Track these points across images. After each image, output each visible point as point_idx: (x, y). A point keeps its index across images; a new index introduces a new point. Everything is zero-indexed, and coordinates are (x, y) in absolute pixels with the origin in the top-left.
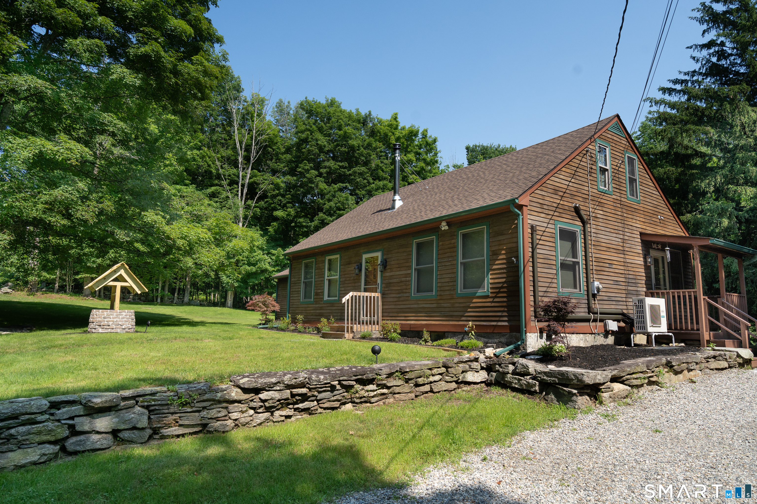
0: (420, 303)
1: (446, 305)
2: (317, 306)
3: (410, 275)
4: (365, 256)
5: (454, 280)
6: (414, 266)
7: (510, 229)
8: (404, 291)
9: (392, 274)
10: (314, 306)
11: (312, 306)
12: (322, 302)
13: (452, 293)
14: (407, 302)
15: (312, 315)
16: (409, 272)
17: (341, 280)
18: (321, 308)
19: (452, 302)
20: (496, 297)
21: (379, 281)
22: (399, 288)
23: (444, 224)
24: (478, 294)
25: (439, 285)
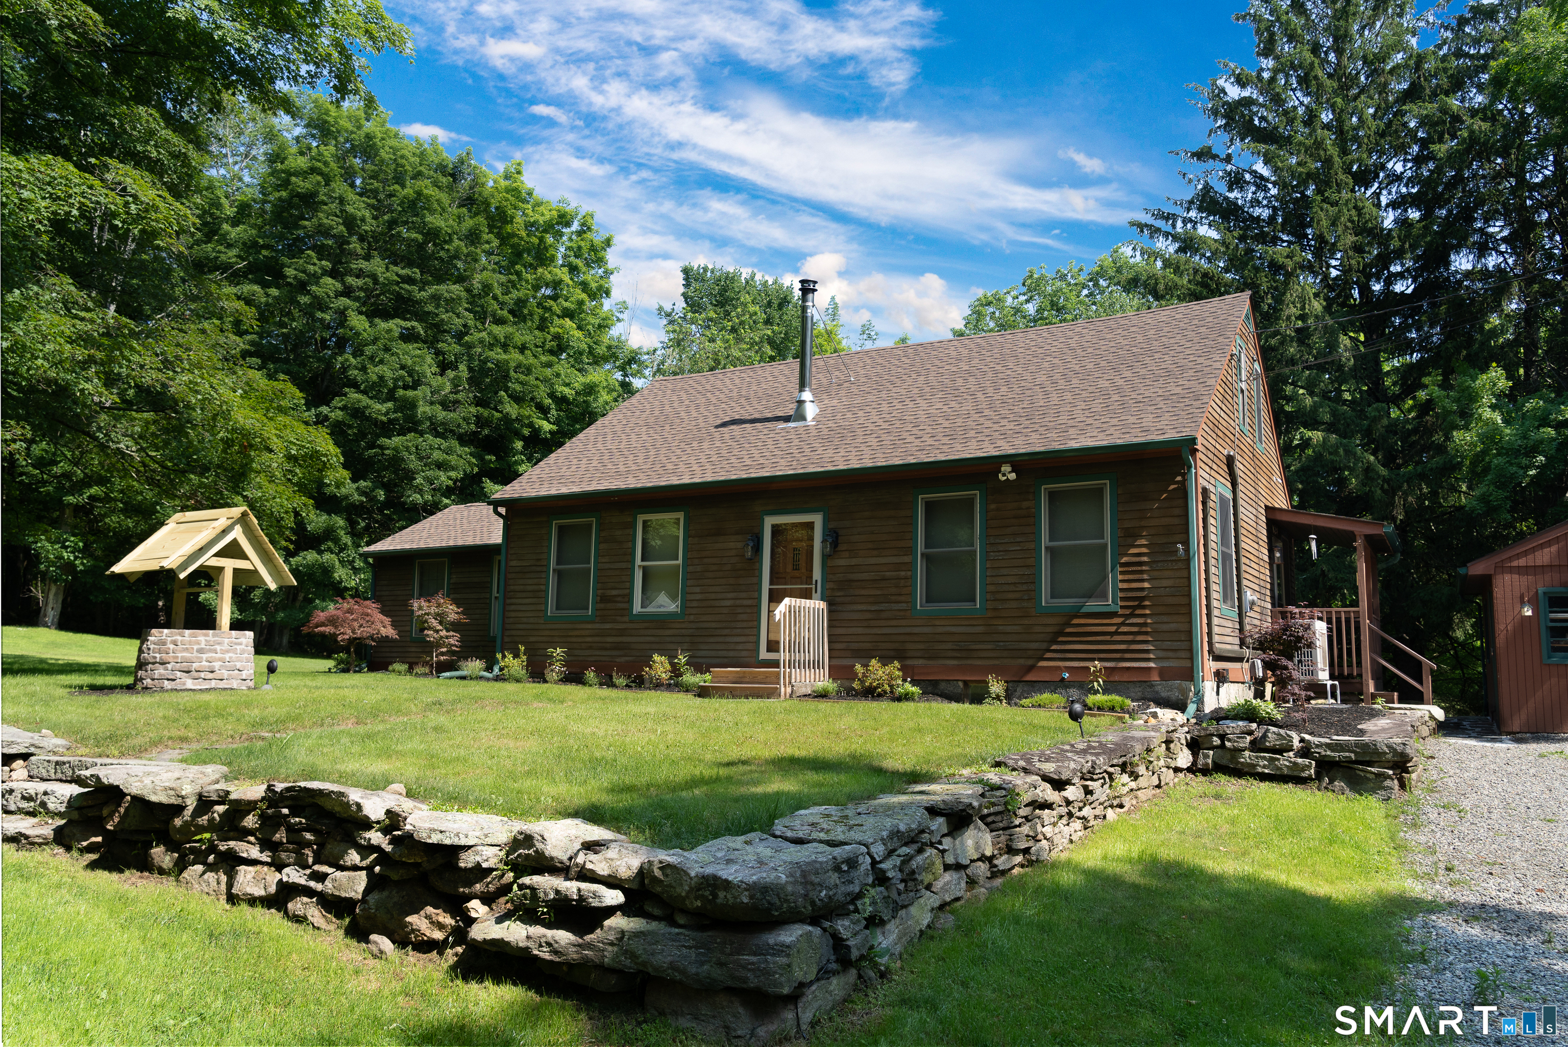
0: (937, 623)
1: (1009, 629)
2: (608, 626)
3: (911, 566)
4: (770, 521)
5: (1033, 581)
6: (920, 547)
7: (1166, 491)
8: (893, 598)
9: (854, 561)
10: (597, 626)
11: (589, 626)
12: (626, 619)
13: (1025, 604)
14: (904, 622)
15: (591, 648)
16: (907, 559)
17: (691, 569)
18: (622, 632)
19: (1026, 622)
20: (1132, 615)
21: (817, 574)
22: (879, 592)
23: (1006, 468)
24: (1084, 610)
25: (991, 588)
